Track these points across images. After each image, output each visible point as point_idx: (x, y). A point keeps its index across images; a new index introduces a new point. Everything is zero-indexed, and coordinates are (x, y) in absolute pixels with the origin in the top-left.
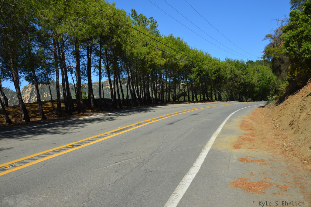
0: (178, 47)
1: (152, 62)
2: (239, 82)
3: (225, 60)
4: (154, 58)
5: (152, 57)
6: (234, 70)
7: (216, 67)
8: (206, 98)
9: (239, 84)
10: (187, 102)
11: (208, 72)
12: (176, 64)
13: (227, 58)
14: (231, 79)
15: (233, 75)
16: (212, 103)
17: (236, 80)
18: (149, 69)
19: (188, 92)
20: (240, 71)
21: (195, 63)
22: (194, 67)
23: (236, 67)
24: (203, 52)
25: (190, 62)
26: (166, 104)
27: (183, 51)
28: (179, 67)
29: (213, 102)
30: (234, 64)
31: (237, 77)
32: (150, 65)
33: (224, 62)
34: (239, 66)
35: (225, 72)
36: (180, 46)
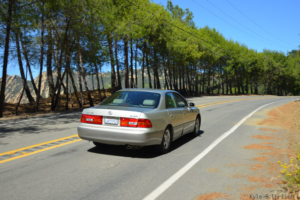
0: (214, 39)
1: (189, 55)
2: (278, 75)
3: (263, 51)
4: (191, 51)
5: (189, 50)
6: (272, 62)
7: (252, 59)
8: (241, 91)
9: (277, 77)
10: (221, 94)
11: (243, 65)
12: (211, 57)
13: (265, 49)
14: (268, 72)
15: (271, 68)
16: (247, 96)
17: (274, 73)
18: (186, 62)
19: (223, 84)
20: (278, 64)
21: (230, 56)
22: (229, 59)
23: (274, 59)
24: (239, 43)
25: (225, 54)
26: (201, 96)
27: (219, 43)
28: (214, 59)
29: (249, 95)
30: (272, 55)
31: (276, 70)
32: (187, 57)
33: (262, 53)
34: (278, 57)
35: (262, 64)
36: (216, 38)
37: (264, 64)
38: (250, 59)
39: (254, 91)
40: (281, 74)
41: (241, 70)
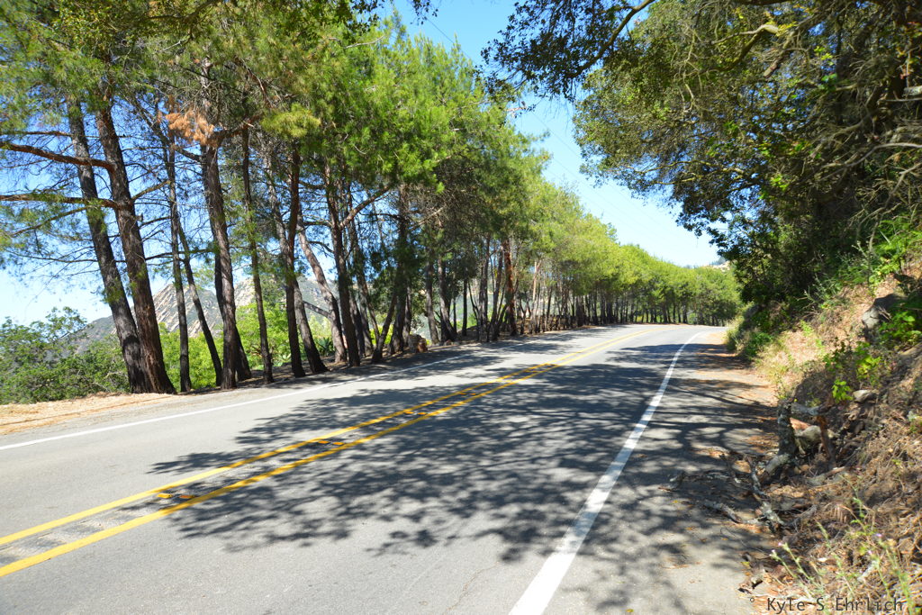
2: (713, 300)
6: (705, 283)
7: (683, 281)
11: (673, 288)
14: (702, 295)
15: (704, 291)
17: (708, 296)
20: (714, 285)
21: (659, 278)
22: (658, 282)
25: (654, 276)
31: (710, 293)
37: (696, 286)
38: (680, 281)
39: (682, 320)
40: (717, 298)
41: (669, 295)
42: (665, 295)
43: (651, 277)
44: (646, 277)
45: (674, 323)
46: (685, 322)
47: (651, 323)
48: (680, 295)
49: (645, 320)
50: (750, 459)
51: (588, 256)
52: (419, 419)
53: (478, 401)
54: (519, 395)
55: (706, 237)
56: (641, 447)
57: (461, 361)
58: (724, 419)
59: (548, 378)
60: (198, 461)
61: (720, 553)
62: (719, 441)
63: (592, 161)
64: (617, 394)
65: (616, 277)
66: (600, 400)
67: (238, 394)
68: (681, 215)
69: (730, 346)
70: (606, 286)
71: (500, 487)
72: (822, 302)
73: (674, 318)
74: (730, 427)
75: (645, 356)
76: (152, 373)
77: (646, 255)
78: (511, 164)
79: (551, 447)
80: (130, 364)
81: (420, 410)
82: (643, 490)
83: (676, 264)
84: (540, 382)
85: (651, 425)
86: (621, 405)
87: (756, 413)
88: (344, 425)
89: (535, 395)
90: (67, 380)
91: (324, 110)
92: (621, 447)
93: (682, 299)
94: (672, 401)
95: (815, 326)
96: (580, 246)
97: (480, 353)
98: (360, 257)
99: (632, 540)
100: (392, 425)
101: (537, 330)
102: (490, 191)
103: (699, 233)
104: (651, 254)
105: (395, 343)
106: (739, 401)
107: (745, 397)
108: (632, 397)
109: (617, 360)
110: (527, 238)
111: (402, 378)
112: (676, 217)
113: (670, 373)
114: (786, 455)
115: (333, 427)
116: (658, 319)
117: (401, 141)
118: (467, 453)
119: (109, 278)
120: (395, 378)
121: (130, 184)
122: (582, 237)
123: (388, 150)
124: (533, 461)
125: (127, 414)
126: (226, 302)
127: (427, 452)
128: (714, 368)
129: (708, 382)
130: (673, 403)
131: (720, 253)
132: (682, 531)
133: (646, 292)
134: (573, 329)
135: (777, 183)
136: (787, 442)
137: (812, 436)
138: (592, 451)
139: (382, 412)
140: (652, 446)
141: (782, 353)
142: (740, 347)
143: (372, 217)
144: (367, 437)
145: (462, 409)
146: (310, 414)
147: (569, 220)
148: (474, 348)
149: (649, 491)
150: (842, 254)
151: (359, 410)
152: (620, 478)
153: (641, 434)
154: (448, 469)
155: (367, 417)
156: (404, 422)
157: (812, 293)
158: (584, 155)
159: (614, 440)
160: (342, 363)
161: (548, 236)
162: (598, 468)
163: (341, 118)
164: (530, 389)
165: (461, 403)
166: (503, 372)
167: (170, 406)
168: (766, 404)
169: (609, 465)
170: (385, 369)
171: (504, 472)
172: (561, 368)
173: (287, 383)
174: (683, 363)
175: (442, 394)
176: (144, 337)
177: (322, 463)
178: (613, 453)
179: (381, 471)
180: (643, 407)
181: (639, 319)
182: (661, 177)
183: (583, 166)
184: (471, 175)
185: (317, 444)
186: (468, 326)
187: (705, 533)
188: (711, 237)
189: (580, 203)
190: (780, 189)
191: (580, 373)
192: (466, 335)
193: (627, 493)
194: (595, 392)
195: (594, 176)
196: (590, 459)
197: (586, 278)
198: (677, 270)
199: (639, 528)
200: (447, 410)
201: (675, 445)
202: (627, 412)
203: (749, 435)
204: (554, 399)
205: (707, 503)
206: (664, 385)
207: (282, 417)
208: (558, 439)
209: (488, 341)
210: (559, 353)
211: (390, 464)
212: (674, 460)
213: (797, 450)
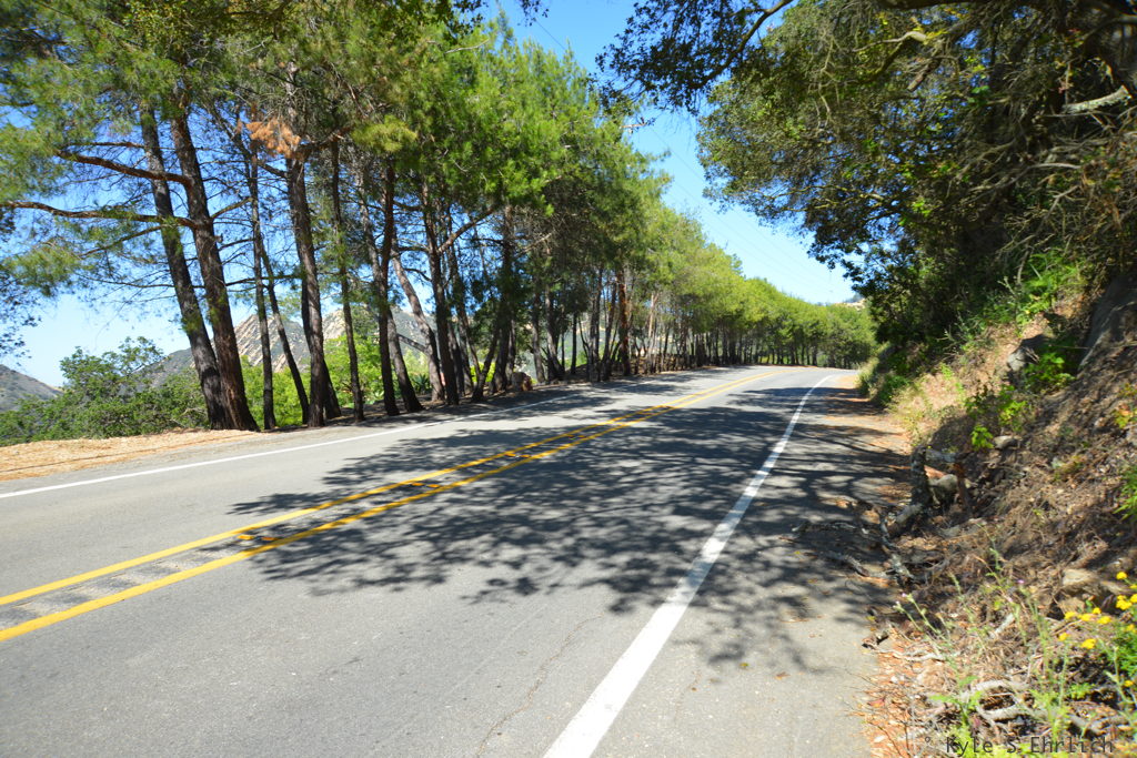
0: (767, 293)
2: (845, 340)
6: (838, 322)
7: (813, 320)
8: (795, 361)
10: (771, 364)
11: (803, 327)
12: (768, 319)
15: (836, 330)
16: (805, 367)
37: (827, 325)
38: (810, 319)
39: (811, 362)
40: (850, 339)
41: (798, 334)
42: (794, 334)
43: (778, 315)
44: (773, 315)
45: (803, 365)
46: (815, 364)
47: (777, 364)
48: (810, 335)
49: (771, 361)
50: (880, 510)
51: (710, 289)
52: (522, 462)
53: (586, 444)
54: (631, 438)
55: (840, 270)
56: (762, 494)
57: (568, 402)
58: (853, 467)
59: (663, 421)
60: (282, 502)
61: (844, 606)
62: (847, 490)
63: (716, 185)
64: (738, 439)
65: (740, 313)
66: (719, 445)
67: (326, 433)
68: (814, 246)
69: (862, 390)
70: (730, 324)
71: (609, 534)
72: (964, 343)
73: (803, 359)
74: (859, 476)
75: (770, 399)
76: (233, 408)
77: (775, 291)
78: (627, 186)
79: (664, 493)
80: (210, 398)
81: (523, 452)
82: (762, 540)
83: (806, 301)
84: (654, 425)
85: (773, 473)
86: (742, 451)
87: (889, 462)
88: (440, 467)
89: (648, 439)
90: (142, 416)
91: (422, 122)
92: (741, 495)
93: (811, 339)
94: (797, 447)
95: (955, 369)
96: (701, 278)
97: (589, 393)
98: (460, 286)
99: (751, 592)
100: (492, 468)
101: (653, 370)
102: (604, 215)
103: (832, 266)
104: (779, 289)
105: (497, 381)
106: (870, 448)
107: (876, 445)
108: (754, 443)
109: (739, 403)
110: (644, 269)
111: (503, 418)
112: (808, 248)
113: (796, 418)
114: (920, 505)
115: (429, 468)
116: (785, 361)
117: (506, 158)
118: (572, 499)
119: (186, 305)
120: (496, 419)
121: (209, 201)
122: (705, 269)
123: (492, 168)
124: (645, 508)
125: (206, 452)
126: (313, 333)
127: (529, 496)
128: (844, 413)
129: (837, 428)
130: (798, 449)
131: (854, 288)
132: (803, 583)
133: (773, 331)
134: (692, 369)
135: (919, 208)
136: (920, 491)
137: (947, 485)
138: (709, 499)
139: (481, 454)
140: (775, 494)
141: (919, 398)
142: (873, 391)
143: (475, 242)
144: (465, 479)
145: (567, 453)
146: (404, 455)
147: (690, 250)
148: (583, 387)
149: (769, 541)
150: (988, 291)
151: (457, 452)
152: (738, 527)
153: (762, 481)
154: (553, 514)
155: (466, 458)
156: (505, 464)
157: (953, 334)
158: (708, 177)
159: (733, 487)
160: (439, 402)
161: (666, 267)
162: (715, 516)
163: (440, 131)
164: (643, 432)
165: (567, 446)
166: (614, 414)
167: (252, 444)
168: (899, 453)
169: (726, 513)
170: (485, 408)
171: (613, 518)
172: (678, 411)
173: (379, 421)
174: (811, 408)
175: (547, 436)
176: (224, 369)
177: (416, 506)
178: (732, 500)
179: (480, 516)
180: (765, 453)
181: (764, 360)
182: (791, 203)
183: (706, 190)
184: (583, 198)
185: (411, 486)
186: (579, 363)
187: (829, 586)
188: (845, 271)
189: (703, 231)
190: (922, 216)
191: (698, 416)
192: (576, 374)
193: (746, 543)
194: (714, 437)
195: (718, 200)
196: (706, 506)
197: (707, 314)
198: (807, 307)
199: (758, 579)
200: (553, 452)
201: (799, 493)
202: (748, 458)
203: (880, 485)
204: (669, 444)
205: (832, 554)
206: (789, 430)
207: (373, 457)
208: (672, 485)
209: (599, 380)
210: (676, 395)
211: (489, 508)
212: (797, 508)
213: (931, 499)
